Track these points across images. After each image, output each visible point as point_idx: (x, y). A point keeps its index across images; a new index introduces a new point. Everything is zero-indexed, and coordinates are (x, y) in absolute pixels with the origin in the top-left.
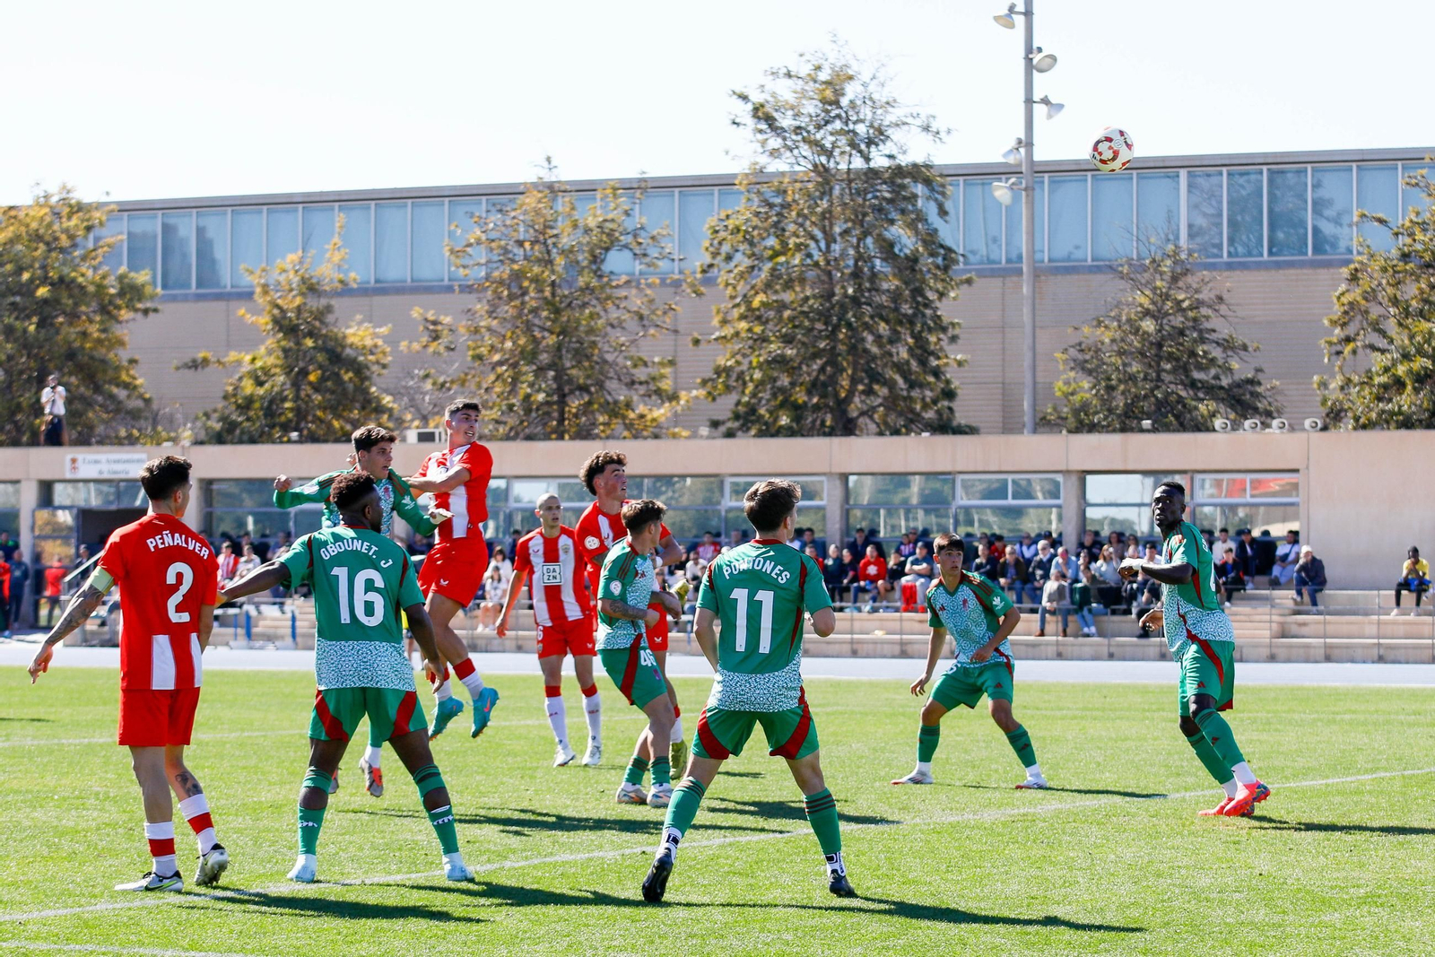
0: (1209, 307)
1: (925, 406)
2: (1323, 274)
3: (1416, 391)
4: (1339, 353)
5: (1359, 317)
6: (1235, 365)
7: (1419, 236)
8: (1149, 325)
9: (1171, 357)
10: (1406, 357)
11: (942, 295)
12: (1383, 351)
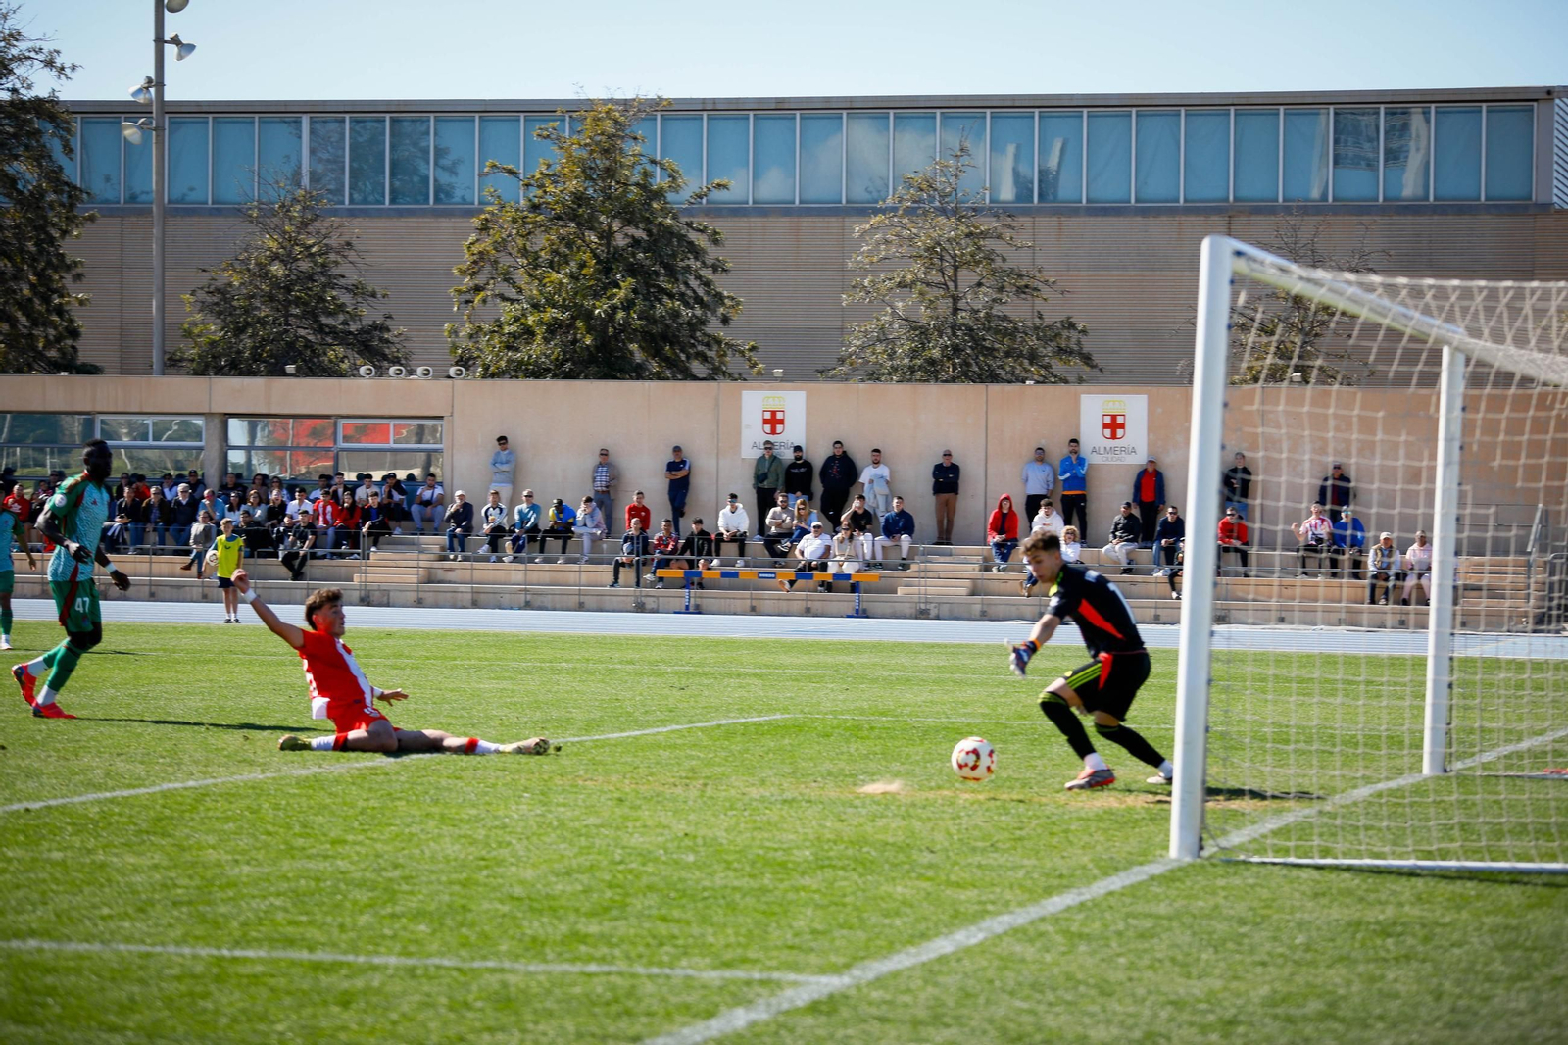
0: (338, 253)
1: (48, 344)
2: (445, 223)
3: (546, 341)
4: (467, 302)
5: (488, 267)
6: (364, 310)
7: (550, 189)
8: (277, 269)
9: (298, 302)
10: (536, 306)
11: (64, 233)
12: (512, 301)
